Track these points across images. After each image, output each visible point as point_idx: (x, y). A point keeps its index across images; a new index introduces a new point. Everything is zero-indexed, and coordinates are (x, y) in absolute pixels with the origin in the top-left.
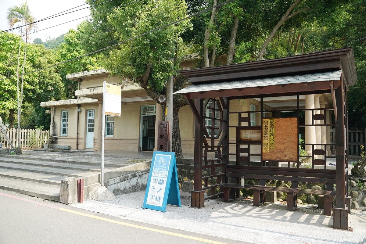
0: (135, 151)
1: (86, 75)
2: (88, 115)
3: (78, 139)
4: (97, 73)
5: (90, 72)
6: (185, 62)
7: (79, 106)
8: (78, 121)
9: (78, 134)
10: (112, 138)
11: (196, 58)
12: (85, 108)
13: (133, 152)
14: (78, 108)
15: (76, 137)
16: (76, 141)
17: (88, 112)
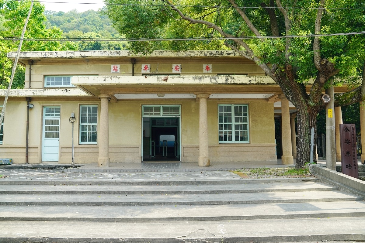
0: (136, 162)
1: (50, 56)
2: (45, 113)
3: (27, 148)
4: (73, 55)
5: (58, 53)
6: (214, 58)
7: (29, 99)
8: (28, 122)
9: (27, 140)
10: (95, 146)
11: (229, 55)
12: (40, 104)
13: (132, 163)
14: (28, 103)
15: (24, 145)
16: (24, 151)
17: (45, 110)
